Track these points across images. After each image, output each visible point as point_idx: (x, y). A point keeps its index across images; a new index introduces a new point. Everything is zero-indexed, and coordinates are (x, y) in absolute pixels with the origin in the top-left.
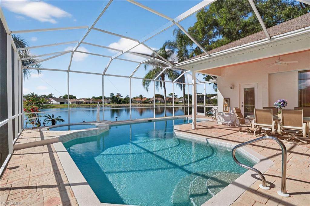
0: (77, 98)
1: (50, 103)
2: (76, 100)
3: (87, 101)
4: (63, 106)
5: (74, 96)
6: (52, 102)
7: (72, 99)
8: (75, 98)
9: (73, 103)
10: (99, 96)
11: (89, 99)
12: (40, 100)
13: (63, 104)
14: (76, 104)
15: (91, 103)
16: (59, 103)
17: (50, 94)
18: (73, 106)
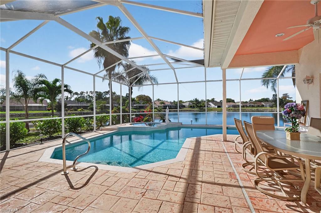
0: (235, 101)
1: (209, 107)
2: (233, 104)
3: (244, 104)
4: (220, 109)
5: (232, 99)
6: (211, 105)
7: (228, 103)
8: (233, 101)
9: (229, 106)
10: (260, 99)
11: (246, 102)
12: (201, 104)
13: (220, 107)
14: (232, 108)
15: (249, 107)
16: (216, 107)
17: (213, 98)
18: (229, 110)
